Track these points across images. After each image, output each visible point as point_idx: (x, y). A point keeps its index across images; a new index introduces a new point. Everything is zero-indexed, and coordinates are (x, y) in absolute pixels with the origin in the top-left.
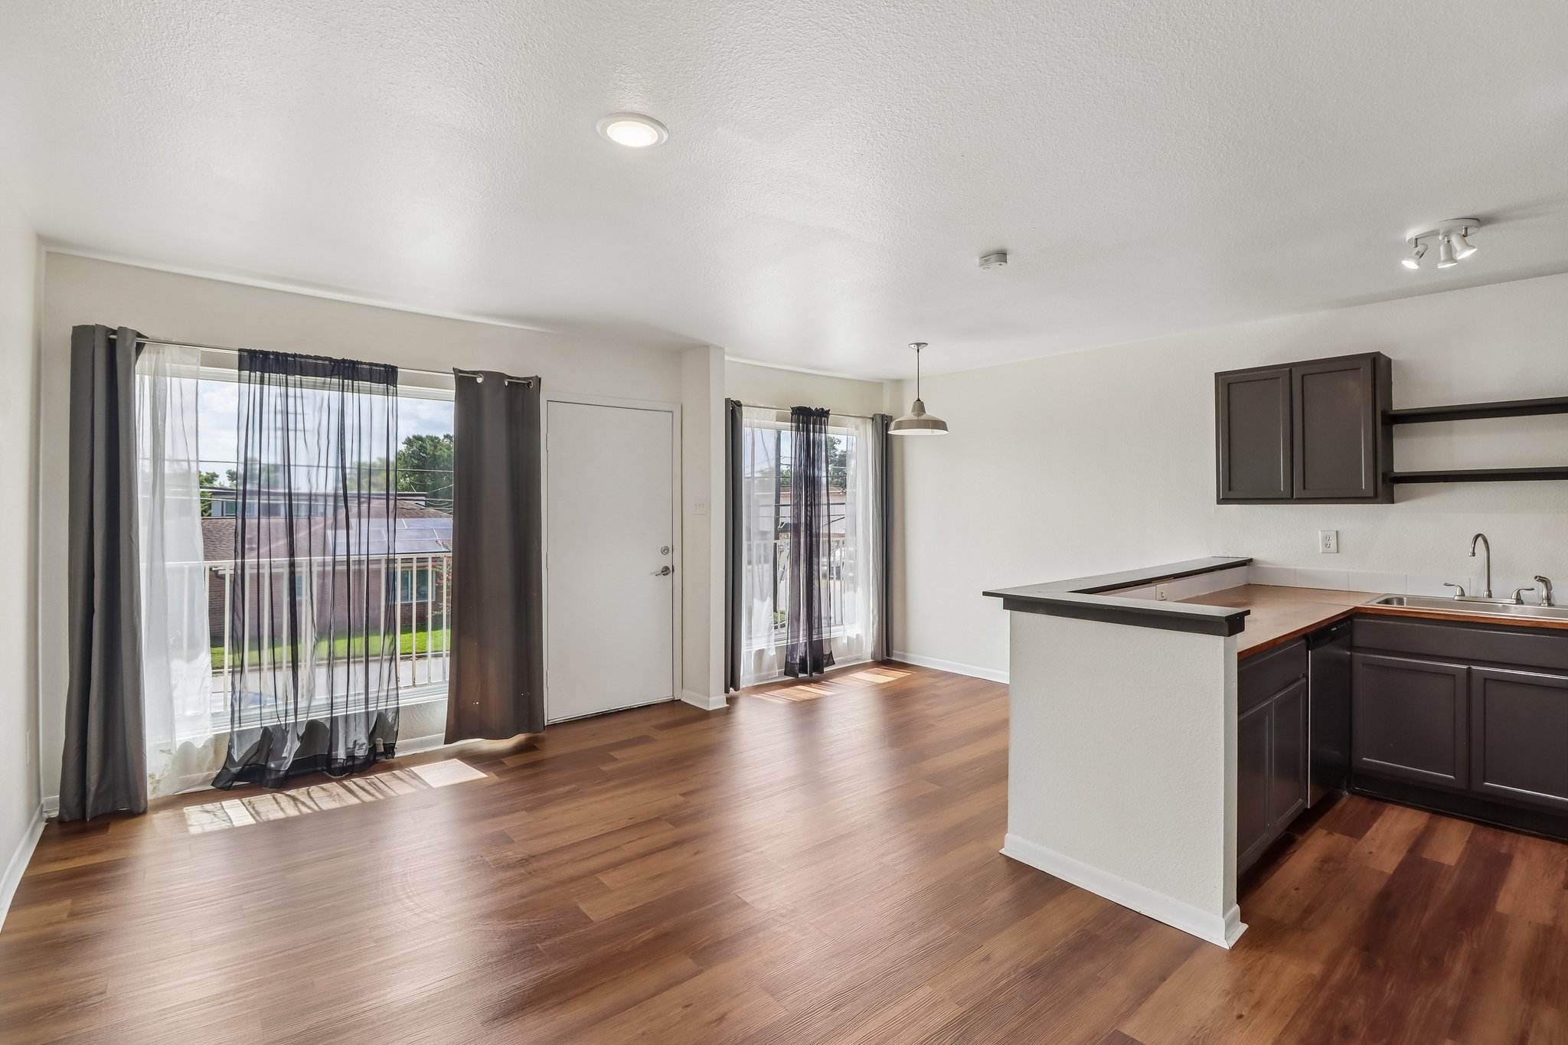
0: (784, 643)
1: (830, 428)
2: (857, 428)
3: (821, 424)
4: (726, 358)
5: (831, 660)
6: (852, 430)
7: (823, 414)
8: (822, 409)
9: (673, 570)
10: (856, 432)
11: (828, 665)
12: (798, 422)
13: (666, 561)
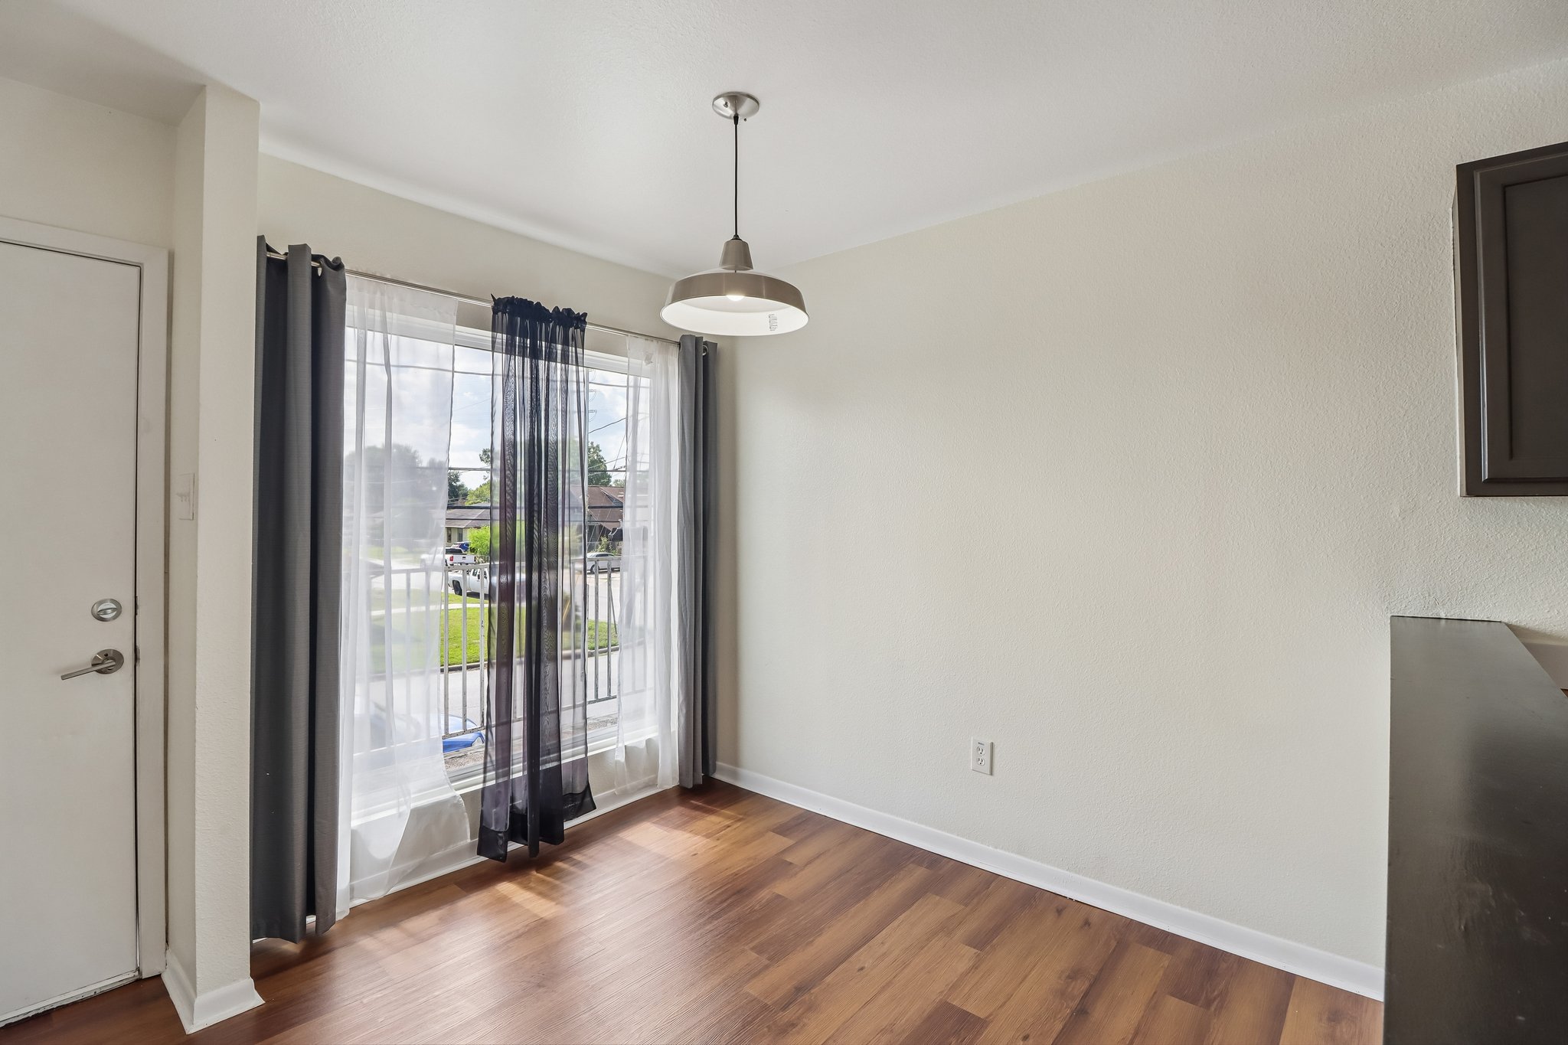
0: (476, 784)
1: (589, 355)
2: (648, 360)
3: (565, 343)
4: (267, 146)
5: (588, 799)
6: (638, 362)
7: (571, 322)
8: (569, 311)
9: (136, 659)
10: (646, 367)
11: (580, 811)
12: (511, 331)
13: (116, 636)
